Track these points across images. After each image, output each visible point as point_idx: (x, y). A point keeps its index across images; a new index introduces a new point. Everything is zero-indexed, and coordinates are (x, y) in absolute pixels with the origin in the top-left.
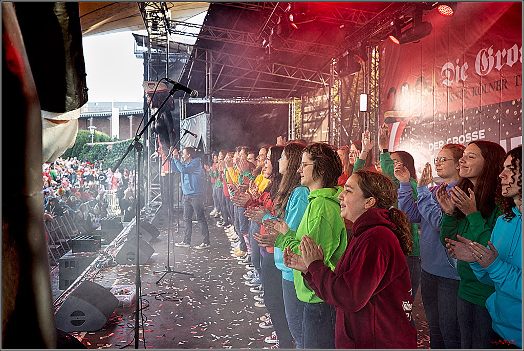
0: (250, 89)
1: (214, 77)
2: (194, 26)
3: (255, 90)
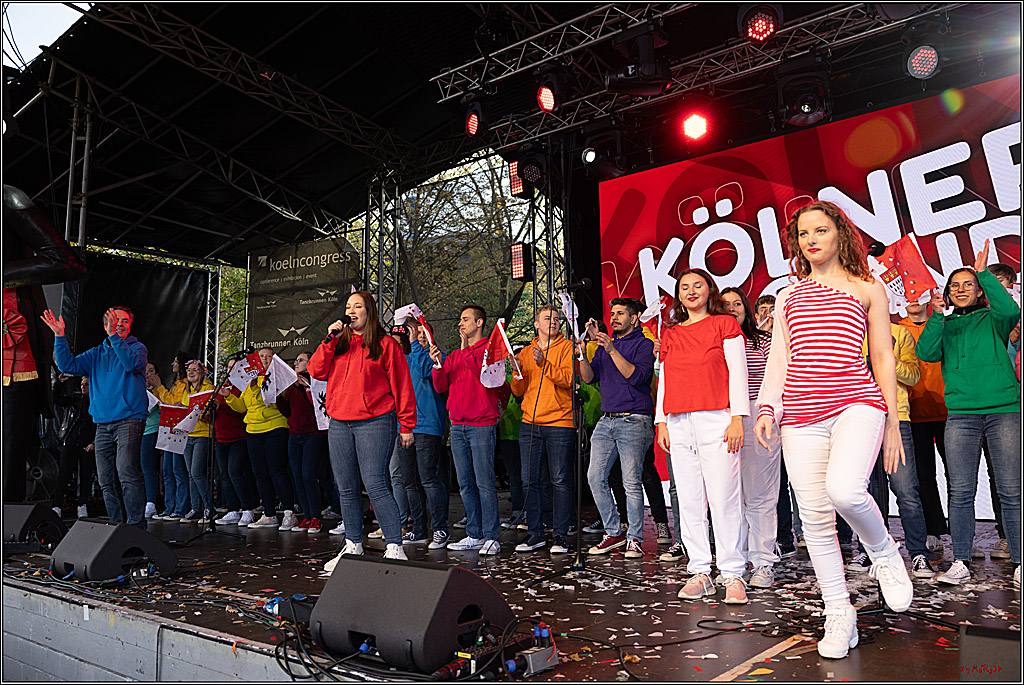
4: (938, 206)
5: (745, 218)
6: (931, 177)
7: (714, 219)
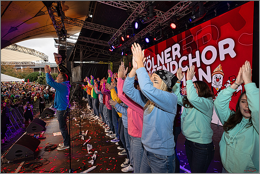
0: (96, 59)
1: (83, 54)
2: (76, 36)
3: (97, 59)
4: (168, 58)
5: (151, 59)
6: (167, 53)
7: (149, 59)
